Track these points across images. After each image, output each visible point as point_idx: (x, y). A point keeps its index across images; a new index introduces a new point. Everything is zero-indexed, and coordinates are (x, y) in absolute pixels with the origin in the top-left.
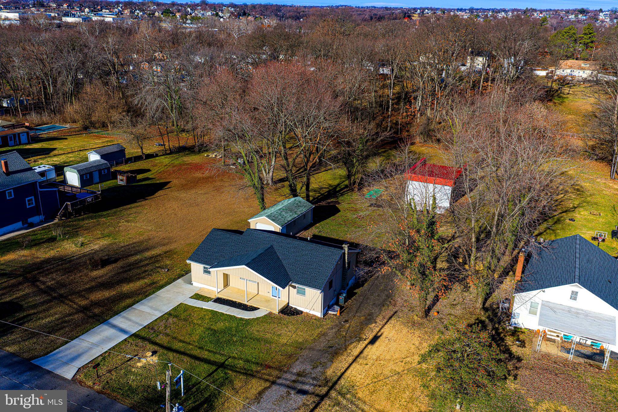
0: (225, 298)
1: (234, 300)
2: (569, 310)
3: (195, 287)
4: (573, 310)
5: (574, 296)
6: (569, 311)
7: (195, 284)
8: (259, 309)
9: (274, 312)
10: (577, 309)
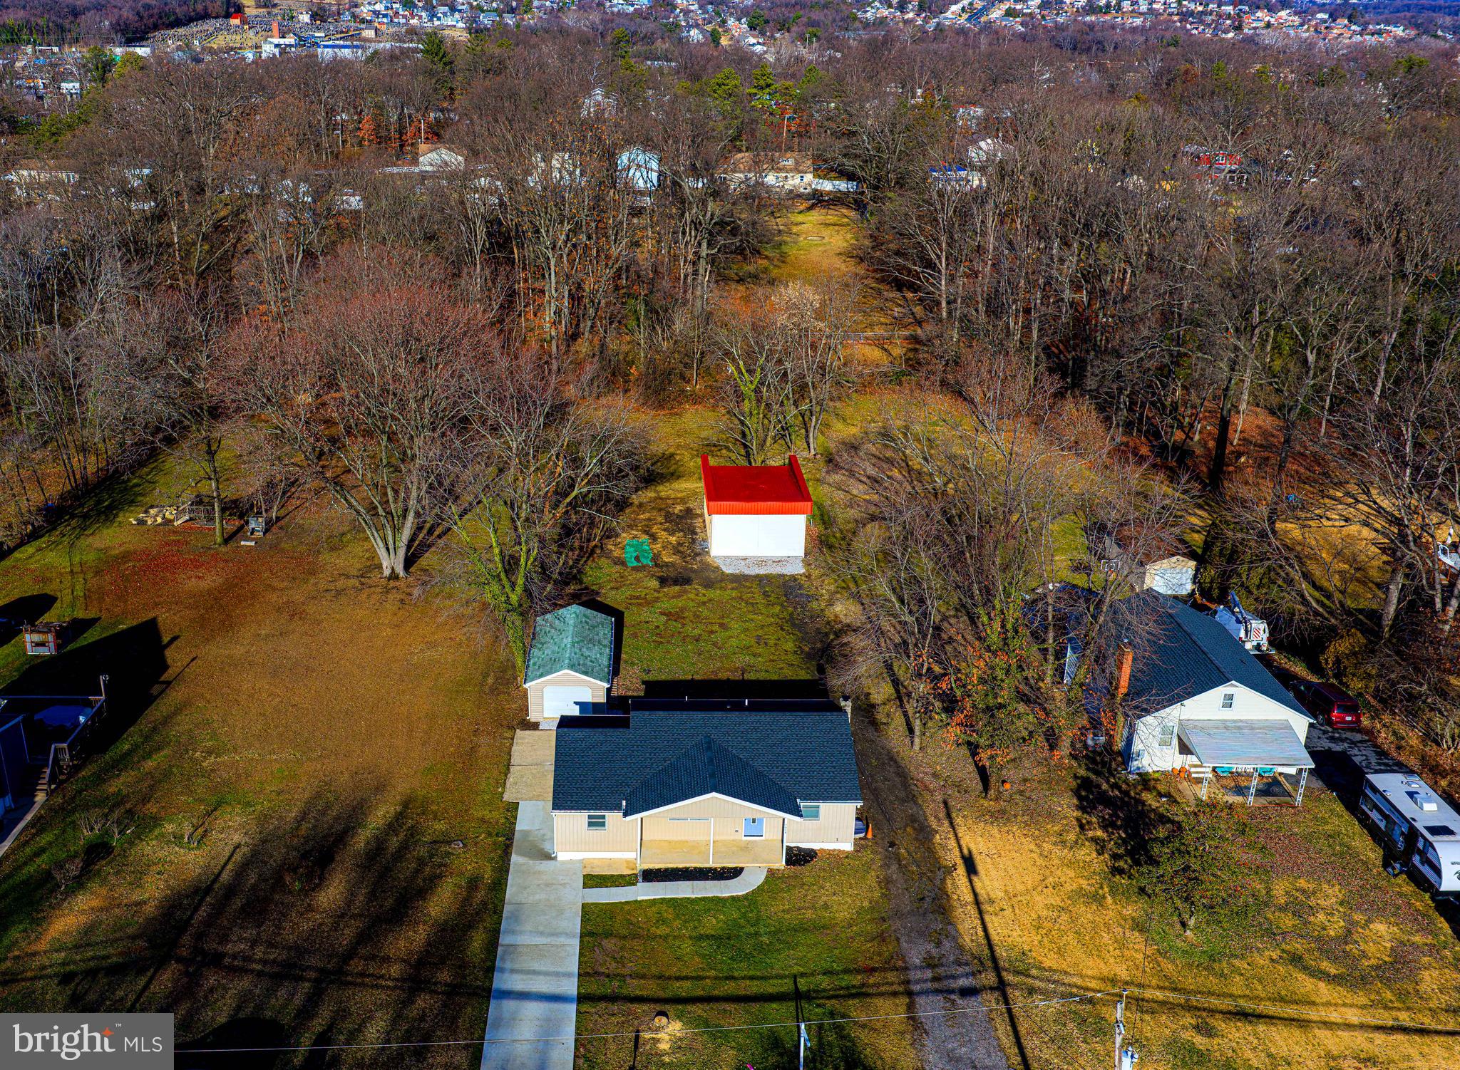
0: (657, 866)
1: (681, 866)
2: (1225, 726)
3: (563, 862)
4: (1229, 724)
5: (1229, 701)
6: (1226, 728)
7: (562, 856)
8: (742, 869)
9: (775, 866)
10: (1235, 721)
